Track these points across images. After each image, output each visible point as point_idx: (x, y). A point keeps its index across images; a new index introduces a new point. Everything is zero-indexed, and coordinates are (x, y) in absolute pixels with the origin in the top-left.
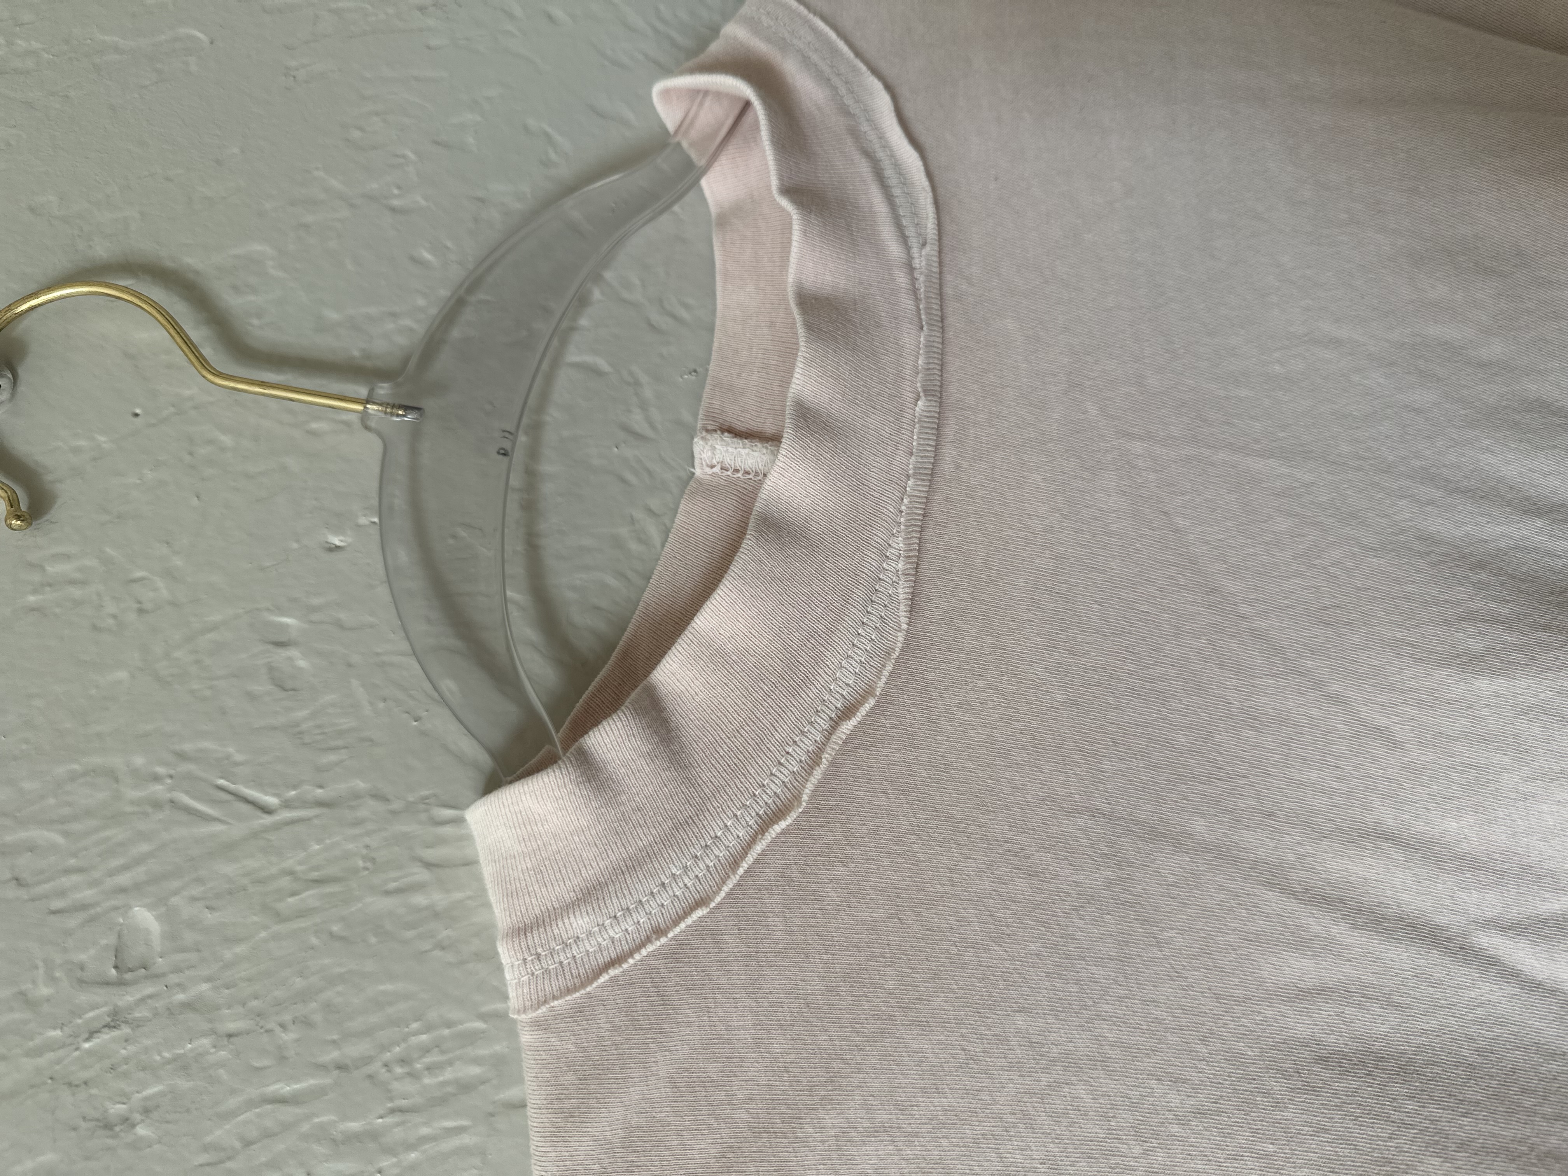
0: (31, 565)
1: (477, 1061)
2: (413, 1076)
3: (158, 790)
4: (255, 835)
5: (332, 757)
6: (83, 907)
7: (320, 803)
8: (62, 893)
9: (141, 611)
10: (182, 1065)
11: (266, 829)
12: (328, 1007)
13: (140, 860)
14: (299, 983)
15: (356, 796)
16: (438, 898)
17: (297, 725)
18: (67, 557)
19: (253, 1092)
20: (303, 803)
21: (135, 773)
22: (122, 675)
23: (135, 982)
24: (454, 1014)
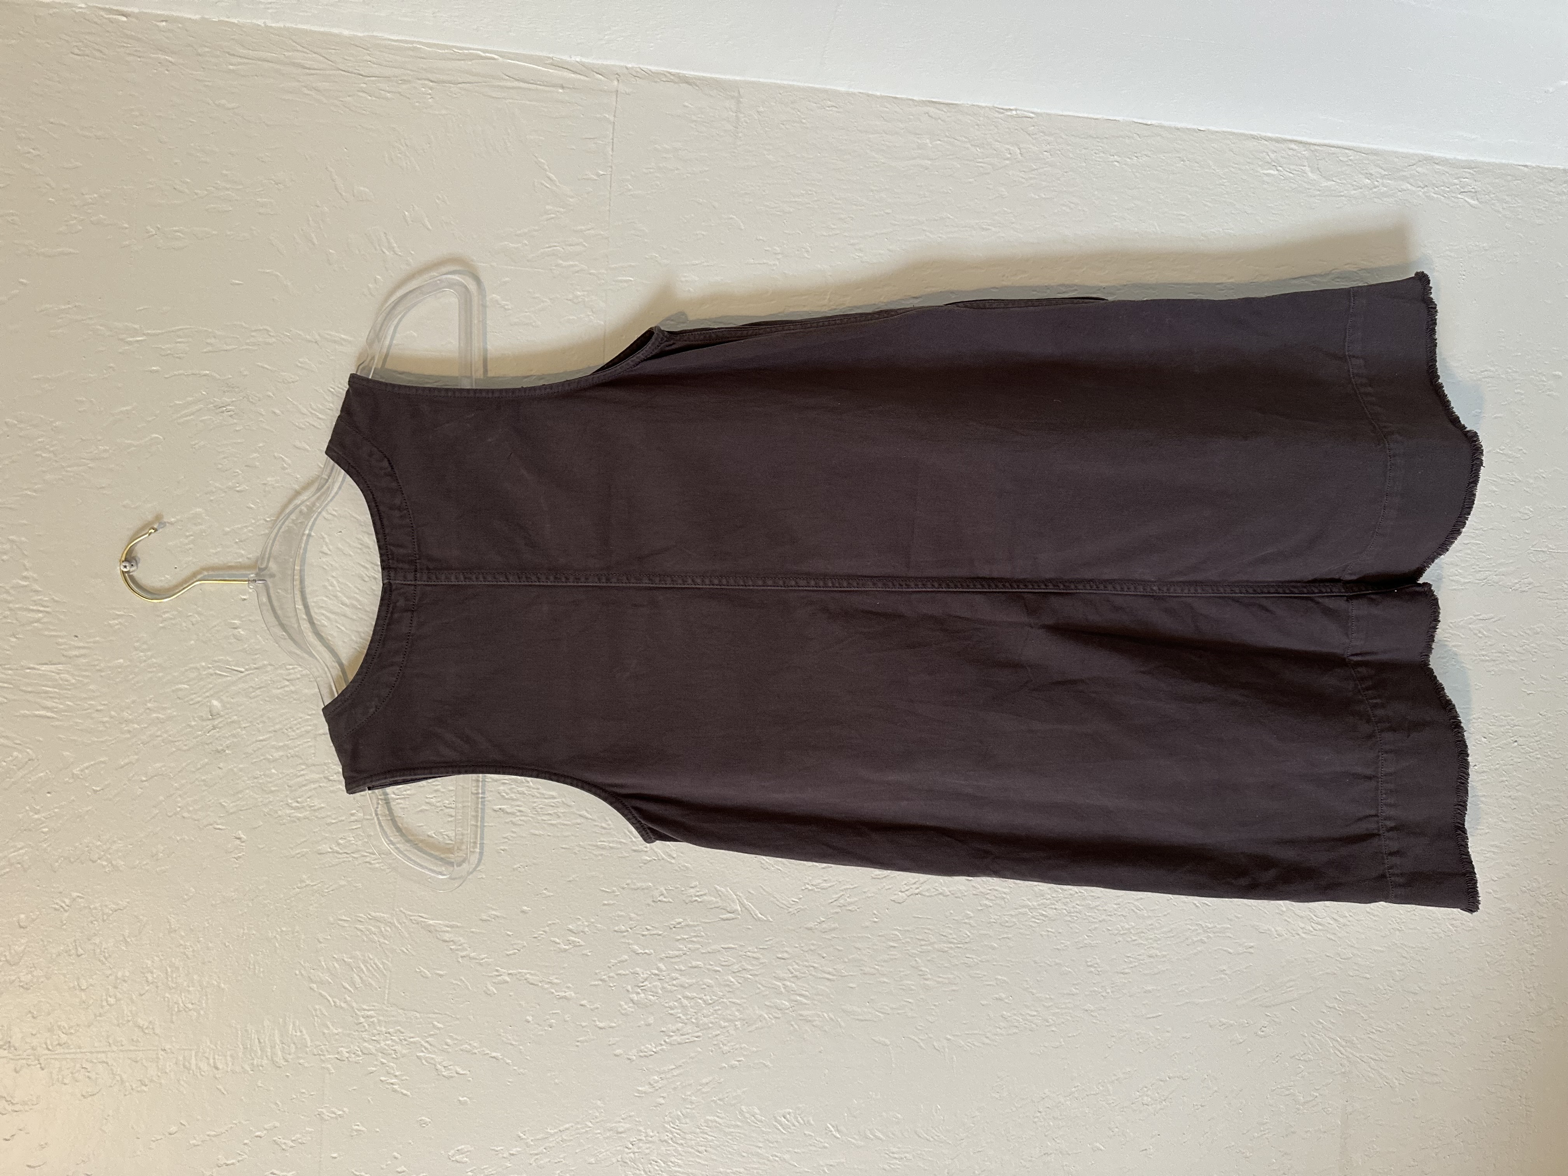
0: (158, 616)
1: (310, 725)
2: (294, 731)
3: (211, 671)
4: (240, 678)
5: (256, 656)
6: (198, 702)
7: (256, 668)
8: (192, 700)
9: (193, 624)
10: (234, 736)
11: (242, 677)
12: (269, 718)
13: (211, 689)
14: (260, 713)
15: (265, 665)
16: (292, 688)
17: (244, 649)
18: (168, 612)
19: (254, 740)
20: (251, 669)
21: (203, 667)
22: (192, 642)
23: (217, 718)
24: (302, 715)
